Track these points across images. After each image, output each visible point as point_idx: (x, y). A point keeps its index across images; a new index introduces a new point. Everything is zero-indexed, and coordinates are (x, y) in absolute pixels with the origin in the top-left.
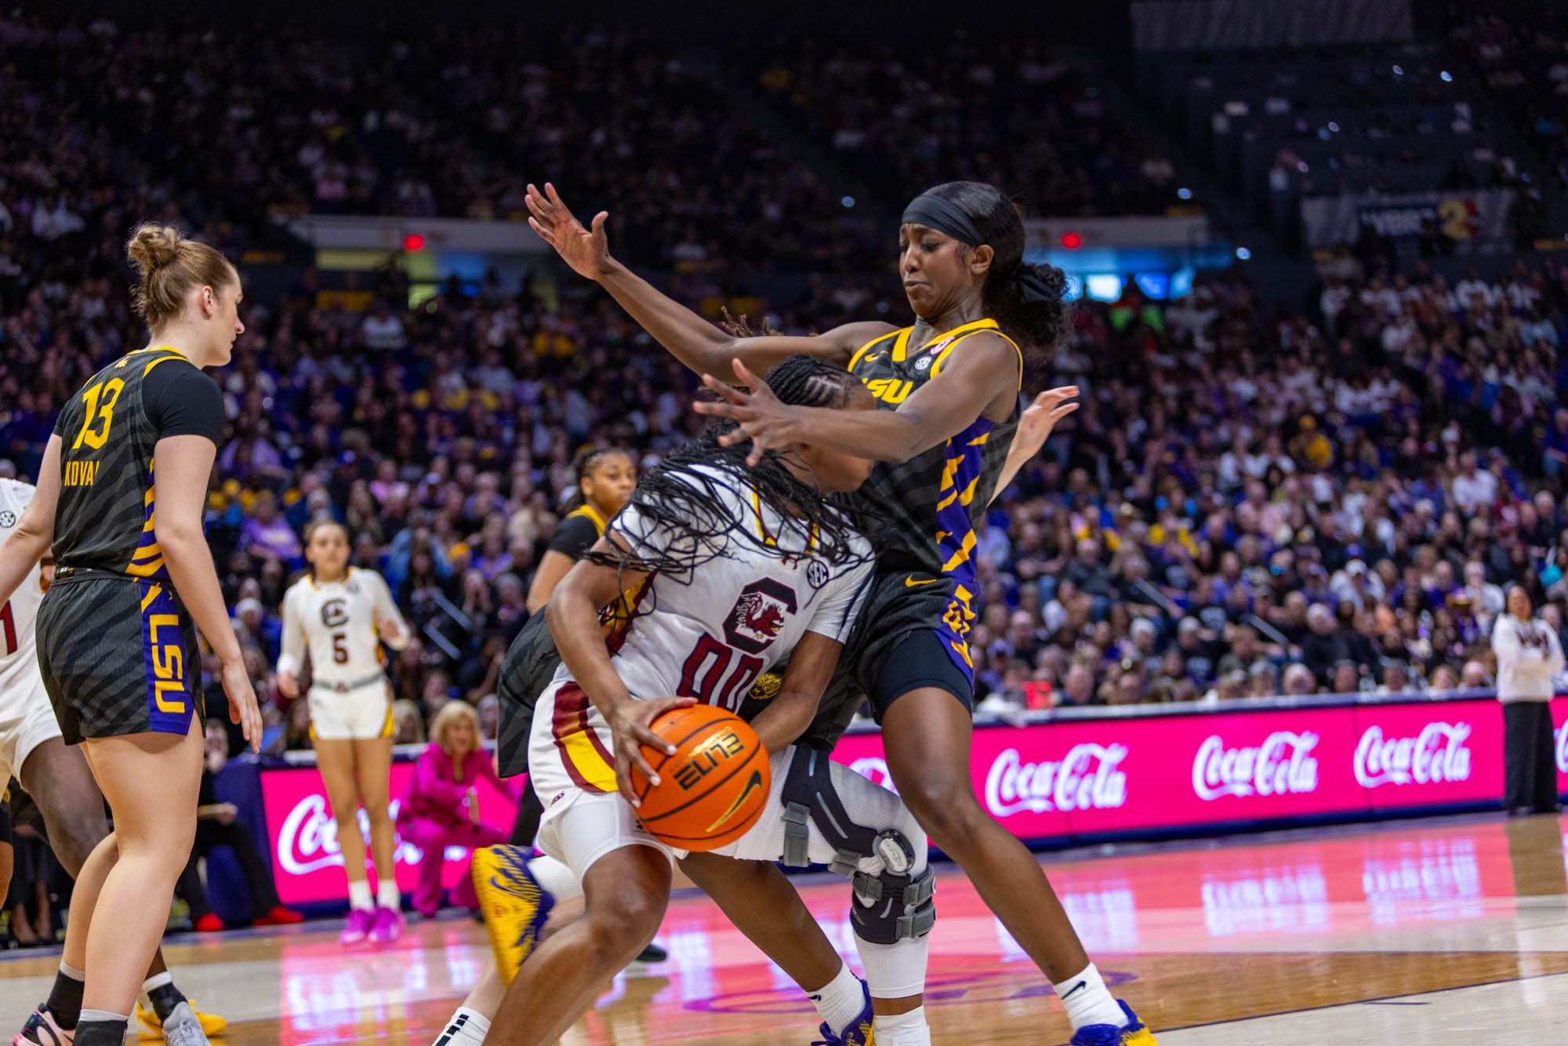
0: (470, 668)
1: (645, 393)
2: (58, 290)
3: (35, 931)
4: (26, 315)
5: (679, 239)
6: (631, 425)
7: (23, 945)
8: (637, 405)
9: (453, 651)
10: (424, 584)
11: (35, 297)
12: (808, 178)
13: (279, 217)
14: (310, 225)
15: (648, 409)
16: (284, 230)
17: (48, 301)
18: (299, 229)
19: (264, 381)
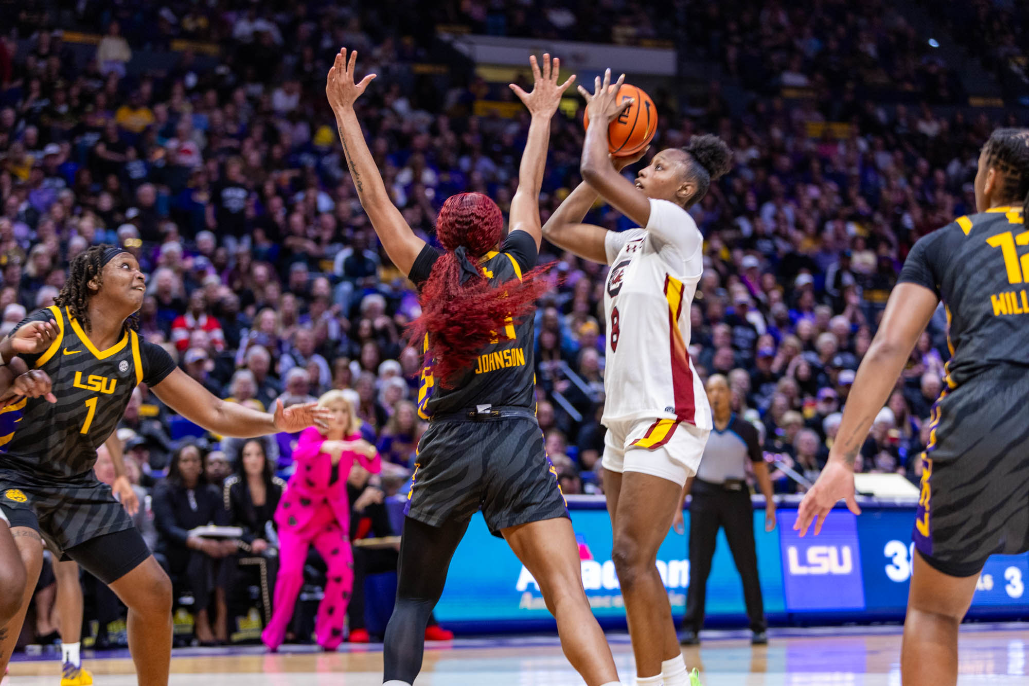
0: (587, 430)
1: (751, 201)
2: (256, 89)
3: (214, 633)
4: (230, 109)
5: (785, 68)
6: (738, 228)
7: (203, 644)
8: (742, 210)
9: (576, 415)
10: (551, 357)
11: (240, 95)
12: (901, 22)
13: (445, 36)
14: (470, 43)
15: (753, 216)
16: (448, 46)
17: (250, 99)
18: (462, 47)
19: (429, 176)
